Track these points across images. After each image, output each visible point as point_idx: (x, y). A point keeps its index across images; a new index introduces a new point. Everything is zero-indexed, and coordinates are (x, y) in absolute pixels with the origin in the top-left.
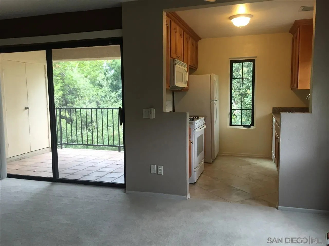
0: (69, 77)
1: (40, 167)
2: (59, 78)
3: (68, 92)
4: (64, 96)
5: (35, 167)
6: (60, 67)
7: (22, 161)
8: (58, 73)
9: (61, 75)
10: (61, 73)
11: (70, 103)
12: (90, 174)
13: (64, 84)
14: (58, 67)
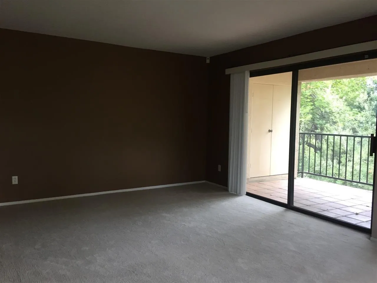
0: (320, 98)
1: (277, 192)
2: (309, 100)
3: (318, 116)
4: (314, 120)
5: (272, 192)
6: (311, 87)
7: (261, 184)
8: (309, 94)
9: (312, 96)
10: (312, 94)
11: (319, 128)
12: (329, 210)
13: (314, 106)
14: (310, 88)
